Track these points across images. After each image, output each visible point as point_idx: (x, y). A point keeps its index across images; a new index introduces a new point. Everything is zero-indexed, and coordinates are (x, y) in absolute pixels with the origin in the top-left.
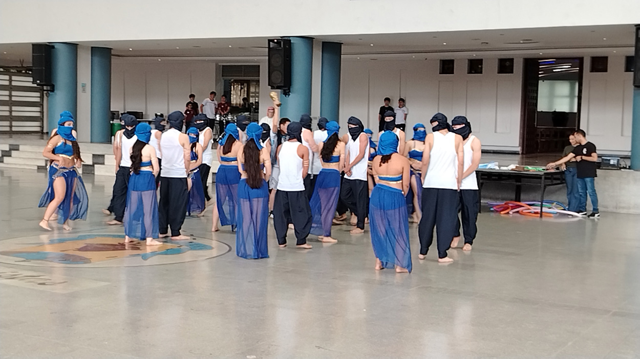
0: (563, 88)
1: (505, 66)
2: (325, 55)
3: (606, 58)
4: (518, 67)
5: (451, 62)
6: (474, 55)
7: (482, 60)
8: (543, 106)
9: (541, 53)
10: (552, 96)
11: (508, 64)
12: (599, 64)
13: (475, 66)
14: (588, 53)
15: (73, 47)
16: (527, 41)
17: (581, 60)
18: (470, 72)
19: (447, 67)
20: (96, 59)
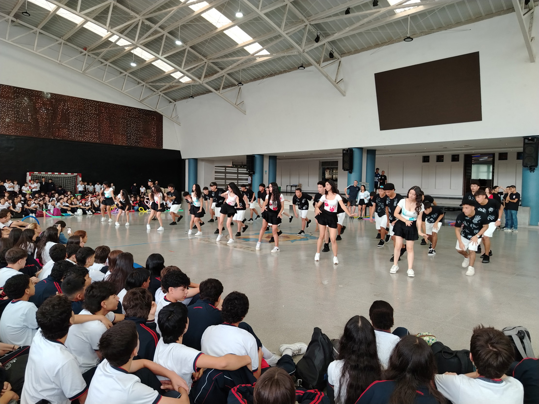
0: (484, 168)
1: (455, 158)
2: (369, 156)
3: (507, 153)
4: (462, 159)
5: (428, 157)
6: (440, 153)
7: (443, 156)
8: (474, 177)
9: (473, 152)
10: (478, 172)
11: (456, 157)
12: (503, 156)
13: (440, 159)
14: (497, 151)
15: (262, 156)
16: (467, 146)
17: (493, 155)
18: (437, 161)
19: (426, 159)
20: (271, 161)
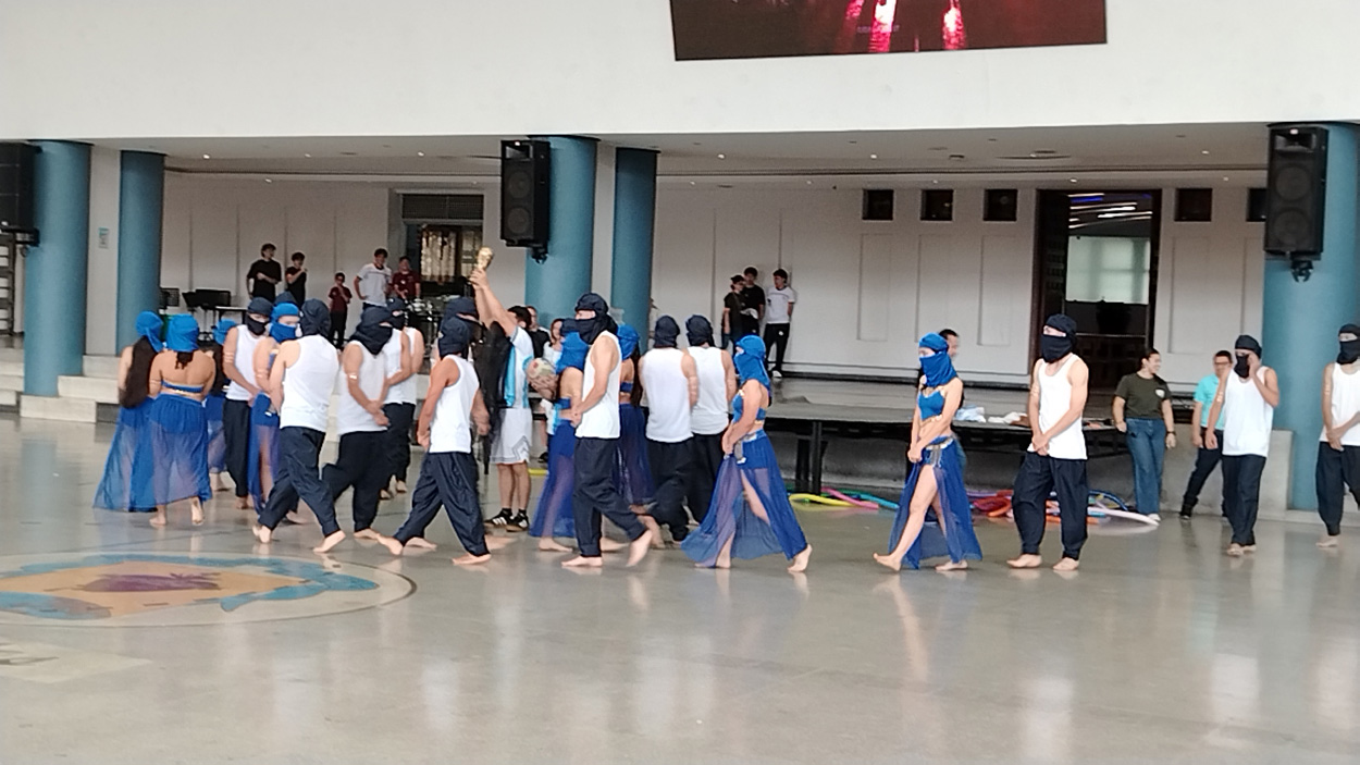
0: (1120, 253)
1: (999, 205)
2: (624, 176)
3: (1209, 191)
4: (1027, 207)
5: (888, 195)
6: (936, 181)
7: (950, 192)
8: (1076, 290)
9: (1074, 179)
10: (1096, 270)
11: (1004, 200)
12: (1195, 204)
13: (937, 205)
14: (1170, 181)
15: (83, 150)
16: (1045, 154)
17: (1156, 196)
18: (927, 216)
19: (878, 205)
20: (133, 178)
